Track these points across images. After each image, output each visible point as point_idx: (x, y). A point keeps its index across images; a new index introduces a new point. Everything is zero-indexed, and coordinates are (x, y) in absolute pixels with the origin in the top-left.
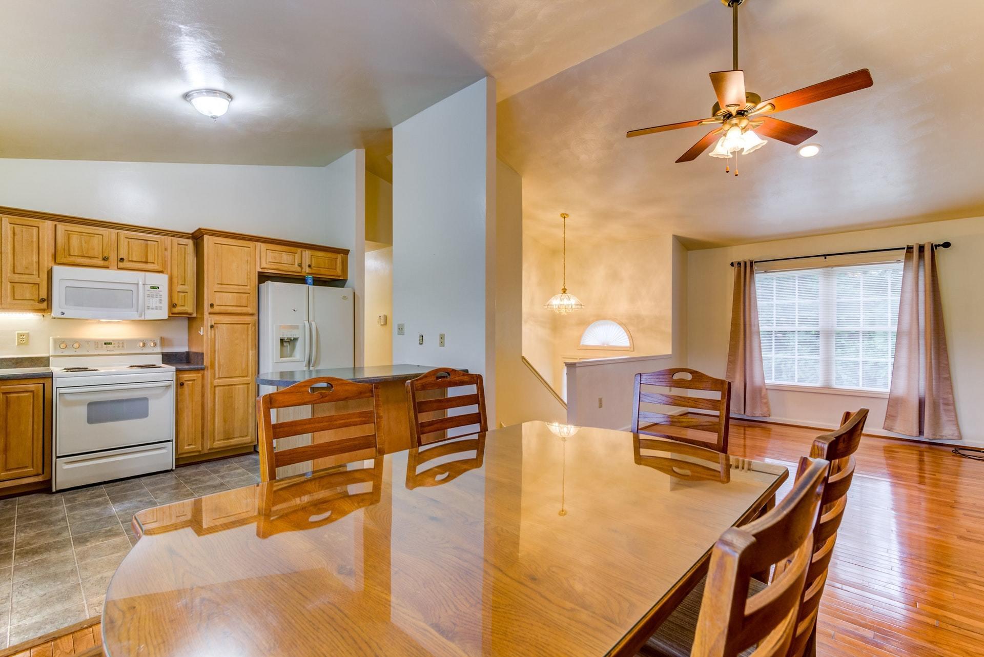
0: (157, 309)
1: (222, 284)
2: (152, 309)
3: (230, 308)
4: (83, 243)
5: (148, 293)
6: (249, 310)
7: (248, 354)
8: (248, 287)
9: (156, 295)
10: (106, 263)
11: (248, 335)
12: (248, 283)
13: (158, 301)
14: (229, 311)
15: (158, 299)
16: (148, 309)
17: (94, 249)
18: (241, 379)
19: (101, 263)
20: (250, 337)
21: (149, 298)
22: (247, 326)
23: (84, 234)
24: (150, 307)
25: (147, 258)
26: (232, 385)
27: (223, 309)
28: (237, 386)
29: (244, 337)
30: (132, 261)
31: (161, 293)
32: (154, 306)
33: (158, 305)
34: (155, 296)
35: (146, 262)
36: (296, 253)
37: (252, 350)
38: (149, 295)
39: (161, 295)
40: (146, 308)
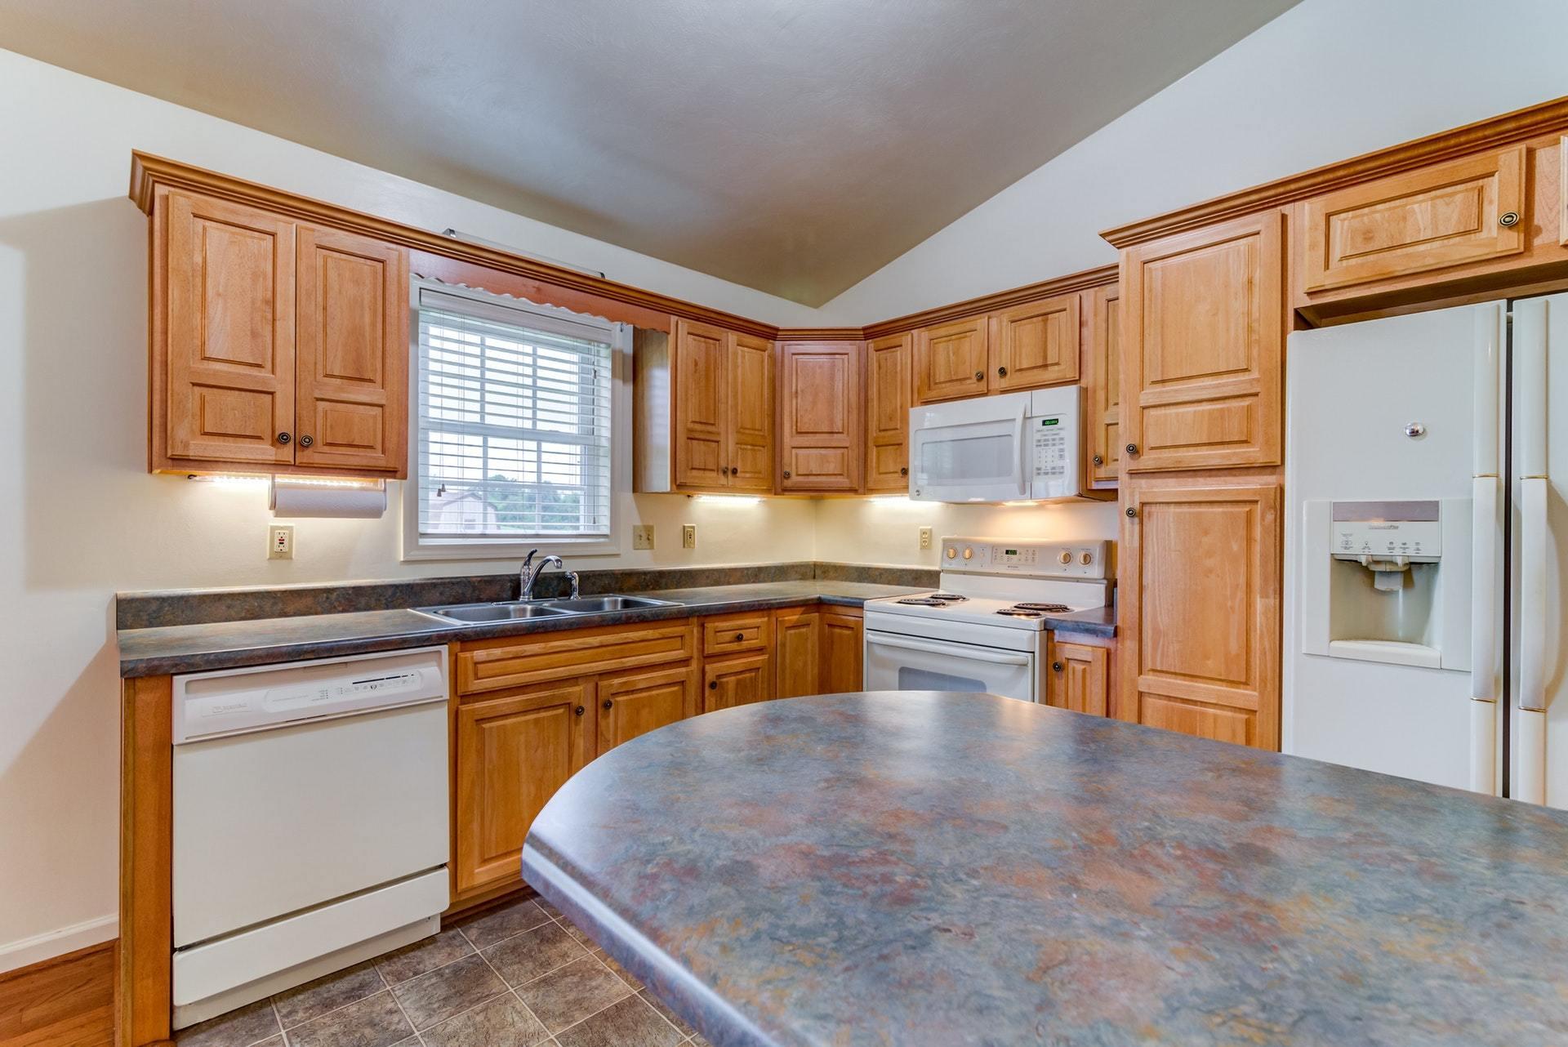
0: (1054, 473)
1: (1163, 381)
2: (1047, 473)
3: (1192, 453)
4: (951, 355)
5: (1038, 436)
6: (1254, 453)
7: (1249, 605)
8: (1255, 374)
9: (1054, 440)
10: (982, 386)
11: (1249, 540)
12: (1249, 359)
13: (1057, 454)
14: (1184, 465)
15: (1056, 448)
16: (1039, 474)
17: (965, 363)
18: (1224, 688)
19: (973, 385)
20: (1257, 548)
21: (1039, 448)
22: (1247, 508)
23: (953, 337)
24: (1042, 471)
25: (1045, 358)
26: (1195, 702)
27: (1168, 458)
28: (1211, 711)
29: (1235, 547)
30: (1020, 370)
31: (1062, 434)
32: (1050, 465)
33: (1059, 463)
34: (1050, 442)
35: (1045, 366)
36: (1492, 174)
37: (1264, 595)
38: (1039, 441)
39: (1062, 439)
40: (1035, 471)
